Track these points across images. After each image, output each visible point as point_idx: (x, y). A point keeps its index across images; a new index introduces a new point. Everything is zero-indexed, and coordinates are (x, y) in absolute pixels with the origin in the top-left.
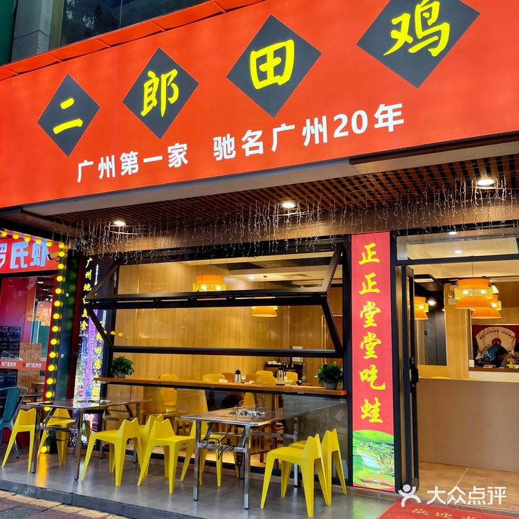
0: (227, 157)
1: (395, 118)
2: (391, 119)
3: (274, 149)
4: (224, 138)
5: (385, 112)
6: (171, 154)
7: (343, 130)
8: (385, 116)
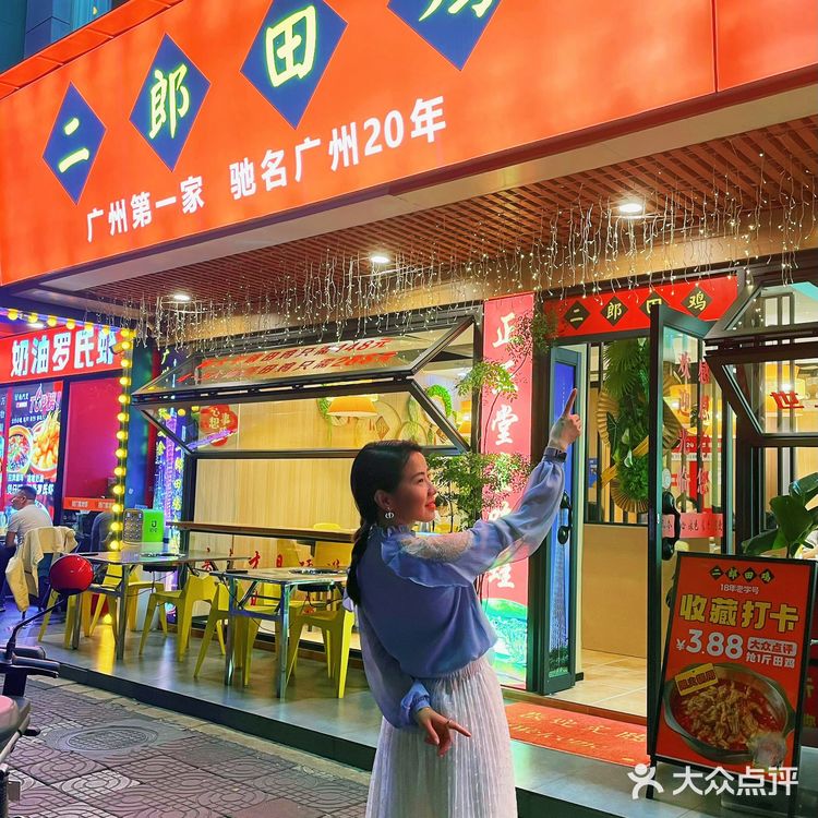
0: (246, 193)
1: (436, 120)
2: (430, 122)
3: (298, 177)
4: (242, 164)
5: (423, 112)
6: (185, 193)
7: (375, 144)
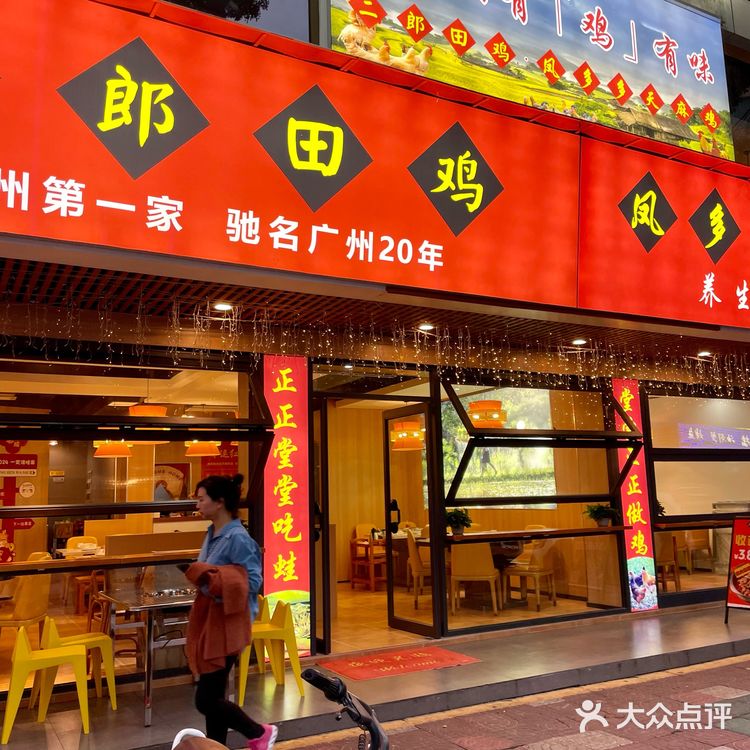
0: (245, 240)
1: (436, 259)
2: (432, 258)
3: (311, 249)
4: (244, 214)
7: (388, 255)
8: (428, 253)
